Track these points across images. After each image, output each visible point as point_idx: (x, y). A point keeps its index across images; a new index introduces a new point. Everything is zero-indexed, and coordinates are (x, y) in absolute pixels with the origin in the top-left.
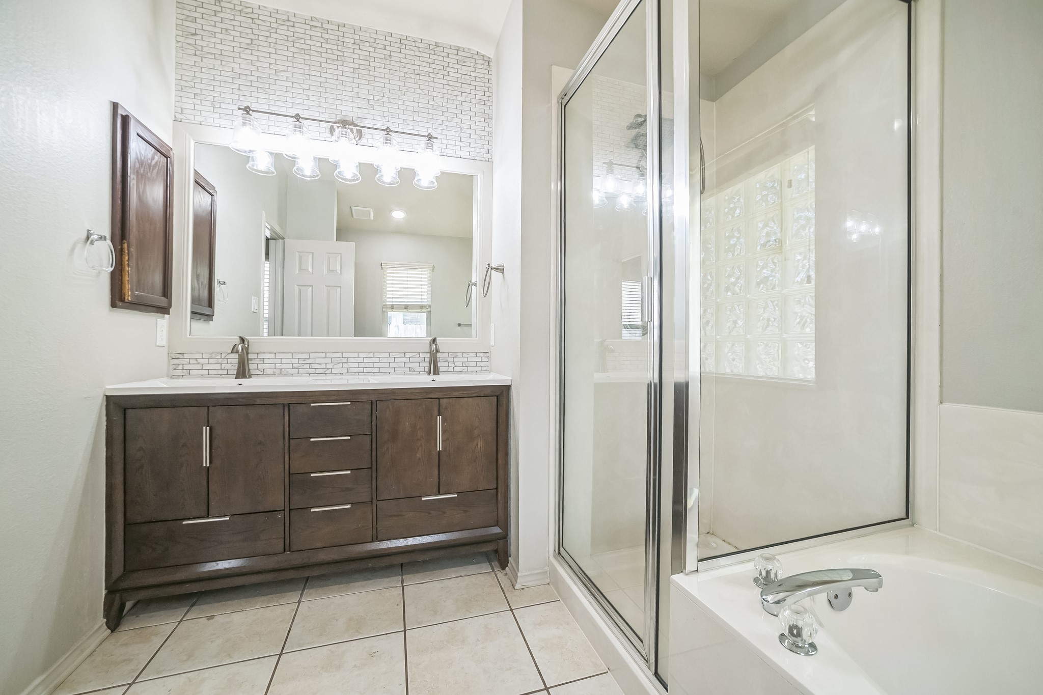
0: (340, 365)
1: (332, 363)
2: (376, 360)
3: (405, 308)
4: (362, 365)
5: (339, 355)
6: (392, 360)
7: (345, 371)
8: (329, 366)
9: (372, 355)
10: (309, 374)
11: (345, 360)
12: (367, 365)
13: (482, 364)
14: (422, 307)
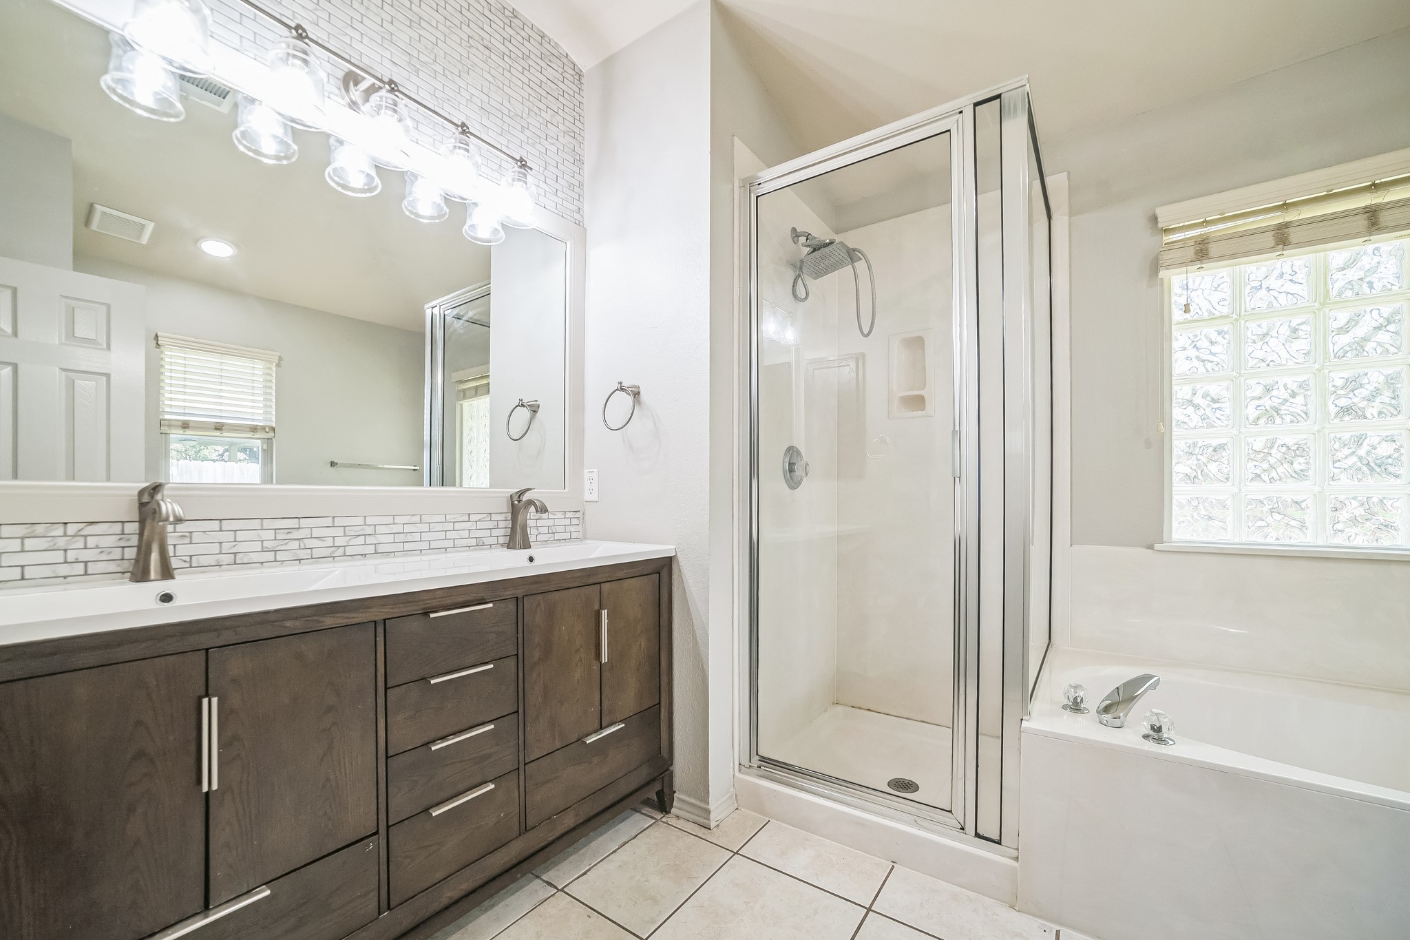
0: (361, 540)
1: (345, 536)
2: (425, 527)
3: (217, 429)
4: (401, 538)
5: (360, 521)
6: (450, 526)
7: (371, 549)
8: (339, 542)
9: (417, 519)
10: (300, 560)
11: (369, 530)
12: (409, 538)
13: (573, 529)
14: (254, 429)
